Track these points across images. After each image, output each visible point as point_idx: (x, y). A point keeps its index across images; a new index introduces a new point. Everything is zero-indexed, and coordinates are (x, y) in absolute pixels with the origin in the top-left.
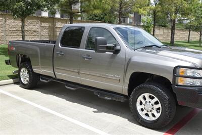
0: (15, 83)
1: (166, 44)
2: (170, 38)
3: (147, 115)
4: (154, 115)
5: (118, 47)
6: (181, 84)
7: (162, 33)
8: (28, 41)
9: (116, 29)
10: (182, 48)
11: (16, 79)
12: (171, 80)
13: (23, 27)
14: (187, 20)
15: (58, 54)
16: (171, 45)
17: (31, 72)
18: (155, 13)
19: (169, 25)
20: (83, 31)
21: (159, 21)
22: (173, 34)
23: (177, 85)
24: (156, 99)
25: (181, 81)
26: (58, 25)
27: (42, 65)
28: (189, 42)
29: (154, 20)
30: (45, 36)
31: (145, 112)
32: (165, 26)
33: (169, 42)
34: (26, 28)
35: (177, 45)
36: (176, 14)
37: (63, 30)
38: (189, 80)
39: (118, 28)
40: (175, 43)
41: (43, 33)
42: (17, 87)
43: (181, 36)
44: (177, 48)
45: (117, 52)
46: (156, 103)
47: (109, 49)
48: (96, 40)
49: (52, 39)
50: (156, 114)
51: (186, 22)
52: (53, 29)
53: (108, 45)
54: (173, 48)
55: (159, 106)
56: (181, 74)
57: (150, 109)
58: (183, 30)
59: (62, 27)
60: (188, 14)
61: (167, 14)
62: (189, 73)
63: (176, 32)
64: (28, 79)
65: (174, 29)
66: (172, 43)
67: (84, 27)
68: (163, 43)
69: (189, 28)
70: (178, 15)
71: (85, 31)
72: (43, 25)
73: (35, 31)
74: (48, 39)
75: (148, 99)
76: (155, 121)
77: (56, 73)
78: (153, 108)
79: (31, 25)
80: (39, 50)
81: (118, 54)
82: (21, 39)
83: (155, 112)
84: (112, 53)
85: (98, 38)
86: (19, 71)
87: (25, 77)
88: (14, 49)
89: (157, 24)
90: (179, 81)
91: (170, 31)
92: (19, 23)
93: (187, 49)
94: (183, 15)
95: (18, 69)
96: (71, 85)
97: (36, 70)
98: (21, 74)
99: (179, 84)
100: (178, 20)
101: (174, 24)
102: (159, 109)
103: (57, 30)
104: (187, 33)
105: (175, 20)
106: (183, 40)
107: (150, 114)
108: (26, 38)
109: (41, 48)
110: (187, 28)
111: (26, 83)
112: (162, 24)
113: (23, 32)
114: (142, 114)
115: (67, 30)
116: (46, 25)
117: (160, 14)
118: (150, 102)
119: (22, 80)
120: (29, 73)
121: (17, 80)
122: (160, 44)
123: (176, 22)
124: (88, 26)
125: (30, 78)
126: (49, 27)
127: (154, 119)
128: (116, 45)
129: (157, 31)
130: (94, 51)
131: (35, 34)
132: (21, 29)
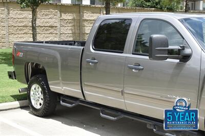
0: (22, 107)
5: (187, 51)
8: (42, 42)
11: (24, 100)
13: (34, 20)
15: (89, 62)
17: (46, 91)
20: (130, 25)
26: (87, 16)
27: (63, 80)
30: (67, 34)
34: (38, 22)
37: (97, 25)
39: (186, 20)
41: (63, 30)
42: (25, 113)
45: (186, 58)
47: (171, 53)
48: (151, 39)
49: (78, 39)
52: (79, 24)
53: (170, 47)
59: (94, 20)
64: (42, 102)
67: (130, 20)
71: (133, 25)
72: (65, 16)
73: (52, 27)
74: (71, 39)
77: (85, 92)
79: (46, 17)
80: (58, 56)
81: (188, 63)
82: (31, 40)
84: (178, 61)
85: (155, 36)
86: (29, 89)
87: (37, 98)
88: (21, 55)
92: (28, 14)
95: (26, 86)
96: (107, 111)
97: (54, 88)
98: (32, 93)
103: (86, 24)
108: (39, 38)
109: (62, 53)
111: (38, 107)
113: (34, 28)
116: (68, 17)
119: (33, 102)
120: (44, 92)
121: (25, 102)
124: (137, 17)
125: (45, 99)
126: (74, 19)
128: (183, 48)
130: (148, 57)
131: (52, 31)
132: (30, 24)
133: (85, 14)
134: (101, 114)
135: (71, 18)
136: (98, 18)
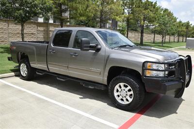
0: (16, 76)
1: (137, 44)
2: (140, 40)
3: (122, 100)
4: (127, 100)
5: (99, 47)
6: (148, 75)
7: (134, 36)
8: (26, 42)
9: (97, 32)
10: (149, 48)
11: (17, 72)
12: (141, 73)
13: (22, 30)
14: (153, 26)
15: (51, 52)
16: (141, 45)
17: (30, 68)
18: (128, 20)
19: (139, 29)
20: (71, 34)
21: (131, 26)
22: (142, 36)
23: (146, 76)
24: (129, 87)
25: (148, 73)
26: (51, 28)
27: (37, 61)
28: (154, 43)
29: (128, 25)
30: (41, 37)
31: (121, 97)
32: (136, 30)
33: (139, 42)
34: (25, 31)
35: (146, 45)
36: (144, 21)
37: (55, 33)
38: (155, 72)
39: (98, 31)
40: (144, 43)
41: (38, 36)
42: (18, 79)
43: (148, 38)
44: (146, 47)
45: (98, 50)
46: (129, 90)
47: (92, 48)
48: (81, 40)
49: (46, 41)
50: (129, 99)
51: (152, 27)
52: (47, 32)
53: (91, 45)
54: (142, 47)
55: (132, 92)
56: (148, 68)
57: (125, 95)
58: (149, 34)
59: (54, 30)
60: (153, 21)
61: (137, 21)
62: (155, 66)
63: (144, 35)
64: (26, 72)
65: (143, 33)
66: (141, 44)
67: (72, 31)
68: (134, 43)
69: (154, 32)
70: (146, 21)
71: (73, 33)
72: (39, 28)
73: (32, 34)
74: (43, 40)
75: (123, 88)
76: (129, 105)
77: (49, 67)
78: (127, 95)
79: (29, 29)
80: (35, 49)
81: (99, 52)
82: (21, 40)
83: (128, 97)
84: (94, 51)
85: (83, 39)
86: (19, 66)
87: (24, 70)
88: (15, 48)
89: (130, 29)
90: (147, 73)
91: (140, 34)
92: (19, 27)
93: (153, 48)
94: (149, 22)
95: (18, 65)
96: (61, 77)
97: (33, 65)
98: (21, 68)
99: (147, 75)
100: (146, 26)
101: (143, 29)
102: (131, 95)
103: (51, 33)
104: (152, 36)
105: (143, 25)
106: (150, 41)
107: (124, 99)
108: (25, 39)
109: (37, 47)
110: (152, 32)
111: (25, 75)
112: (134, 29)
113: (22, 34)
114: (118, 100)
115: (59, 32)
116: (41, 29)
117: (132, 20)
118: (124, 90)
119: (22, 73)
120: (27, 67)
122: (132, 44)
123: (145, 27)
124: (75, 29)
125: (28, 71)
126: (44, 30)
127: (127, 103)
128: (97, 45)
129: (130, 34)
130: (80, 50)
131: (32, 36)
132: (21, 32)
133: (50, 28)
134: (58, 78)
135: (43, 29)
136: (55, 30)
